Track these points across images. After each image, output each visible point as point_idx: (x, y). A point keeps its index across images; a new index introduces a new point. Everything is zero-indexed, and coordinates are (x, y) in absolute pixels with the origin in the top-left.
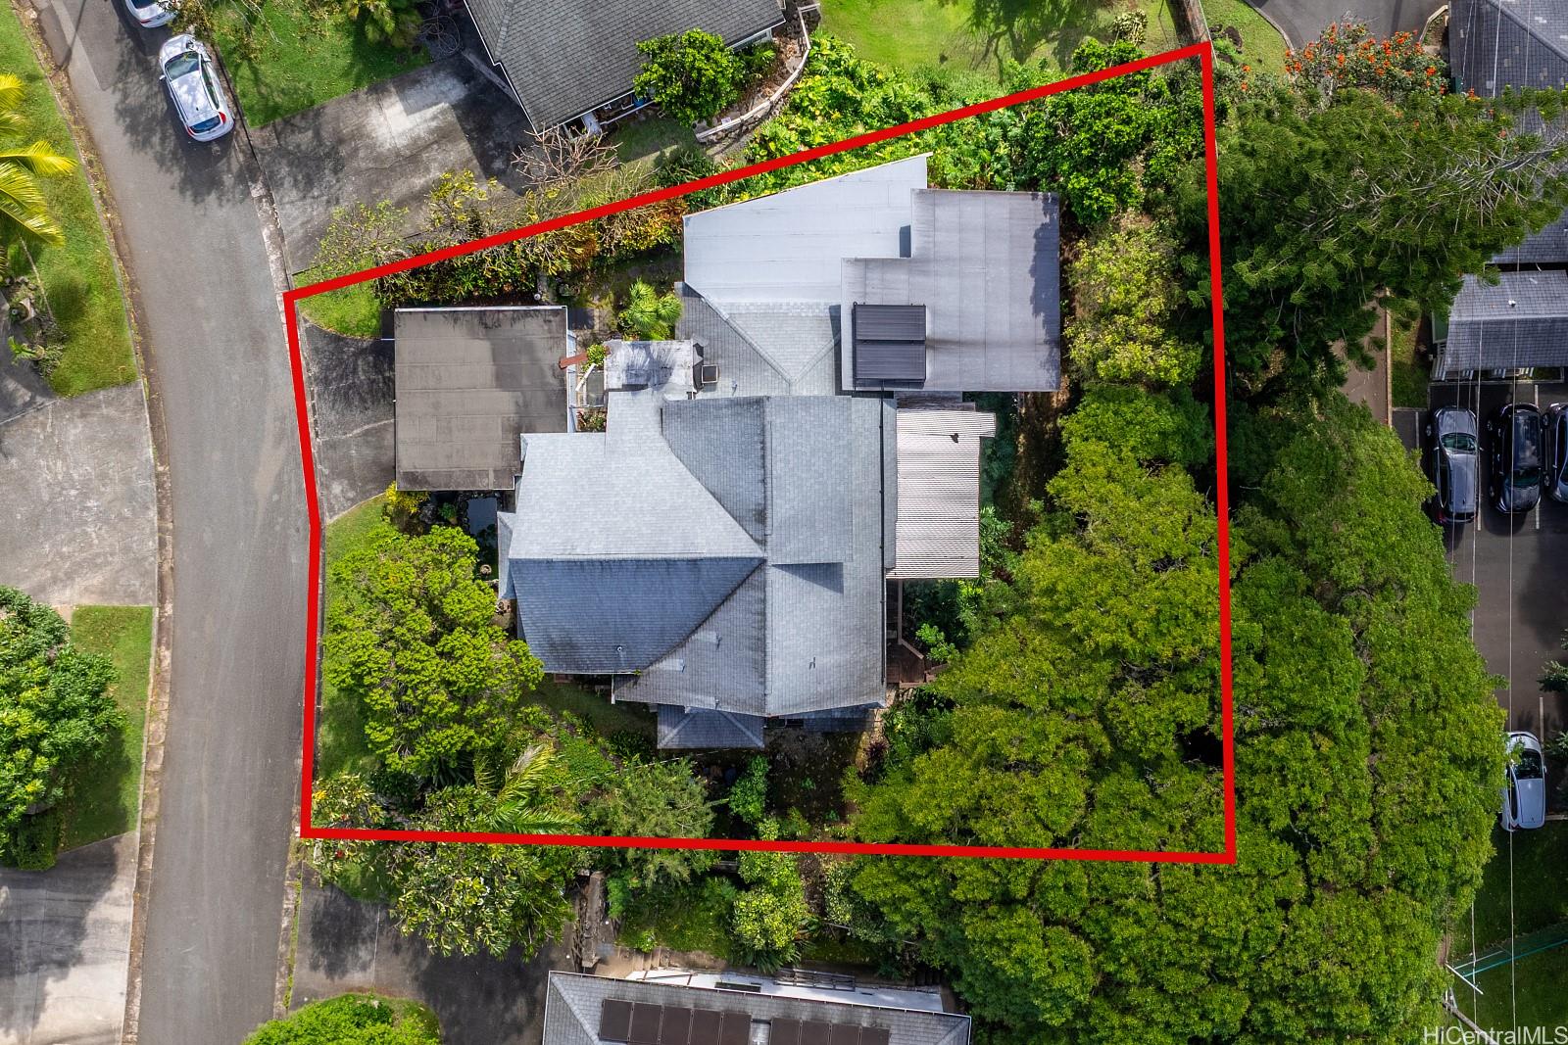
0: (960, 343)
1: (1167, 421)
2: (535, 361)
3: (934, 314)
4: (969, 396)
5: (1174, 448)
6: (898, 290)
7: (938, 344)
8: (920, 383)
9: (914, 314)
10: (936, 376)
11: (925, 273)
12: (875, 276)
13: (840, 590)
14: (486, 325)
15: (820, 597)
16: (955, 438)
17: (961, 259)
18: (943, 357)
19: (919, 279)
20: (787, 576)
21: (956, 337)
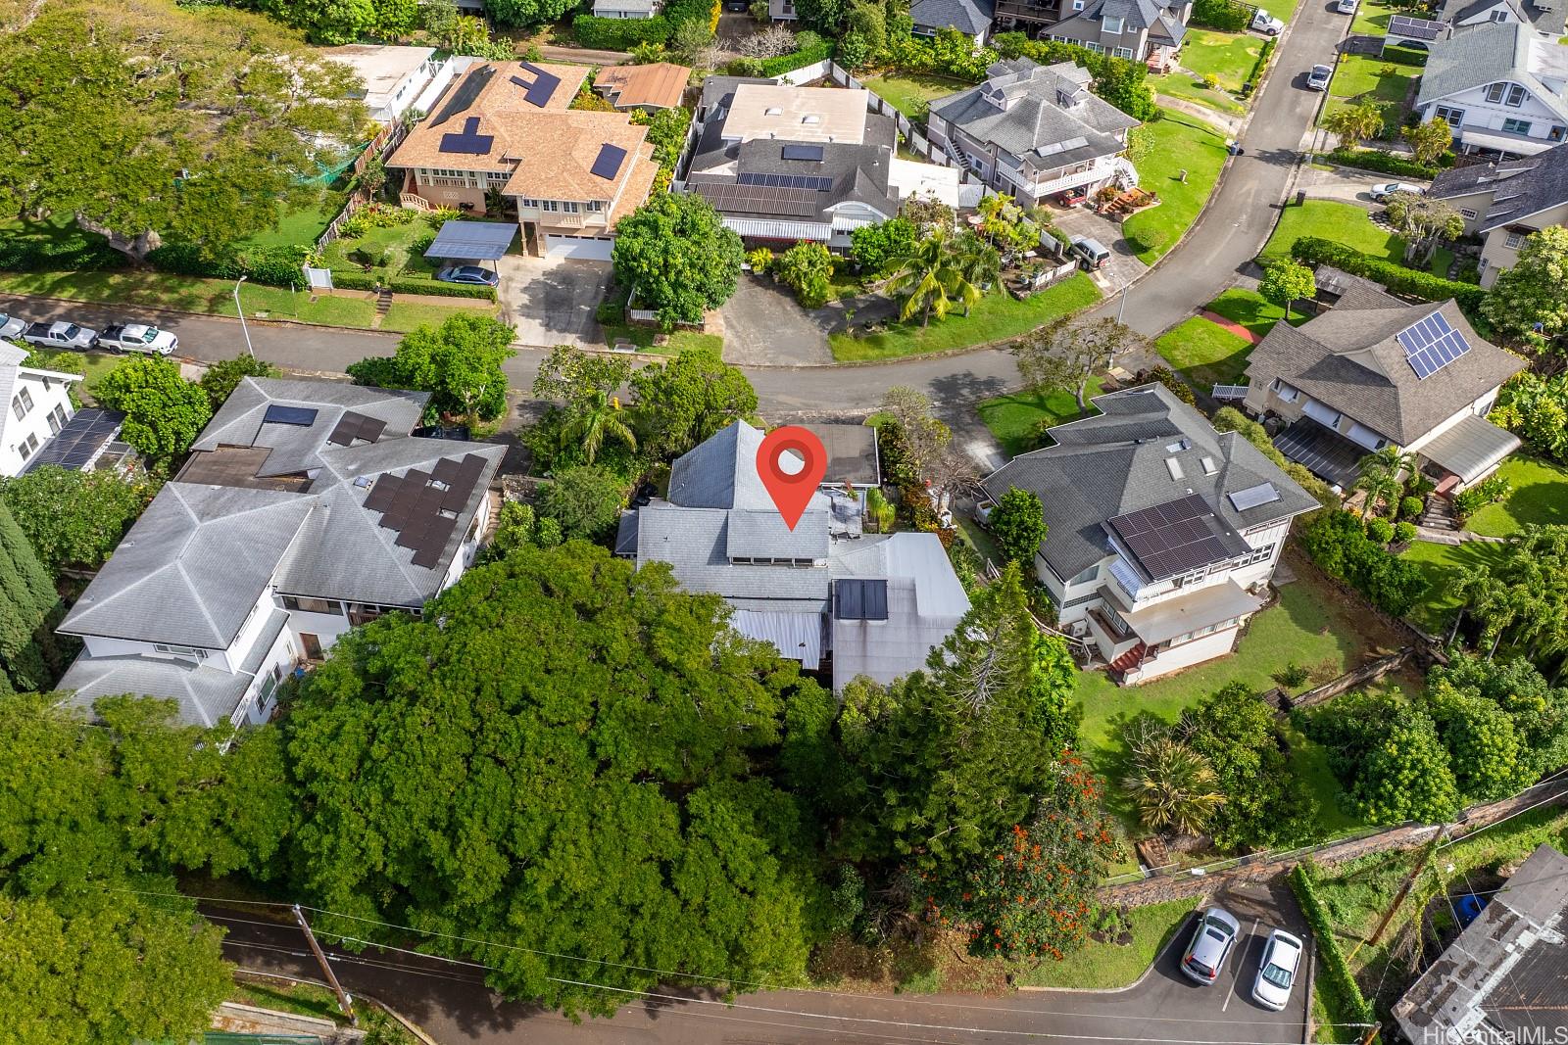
0: (864, 641)
1: (812, 728)
2: (849, 472)
3: (883, 627)
4: (829, 654)
5: (793, 736)
6: (896, 605)
7: (864, 629)
8: (838, 617)
9: (883, 615)
10: (842, 626)
11: (909, 622)
12: (905, 595)
13: (709, 564)
14: (869, 456)
15: (706, 548)
16: (802, 645)
17: (920, 644)
18: (855, 631)
19: (905, 619)
20: (721, 523)
21: (868, 638)
